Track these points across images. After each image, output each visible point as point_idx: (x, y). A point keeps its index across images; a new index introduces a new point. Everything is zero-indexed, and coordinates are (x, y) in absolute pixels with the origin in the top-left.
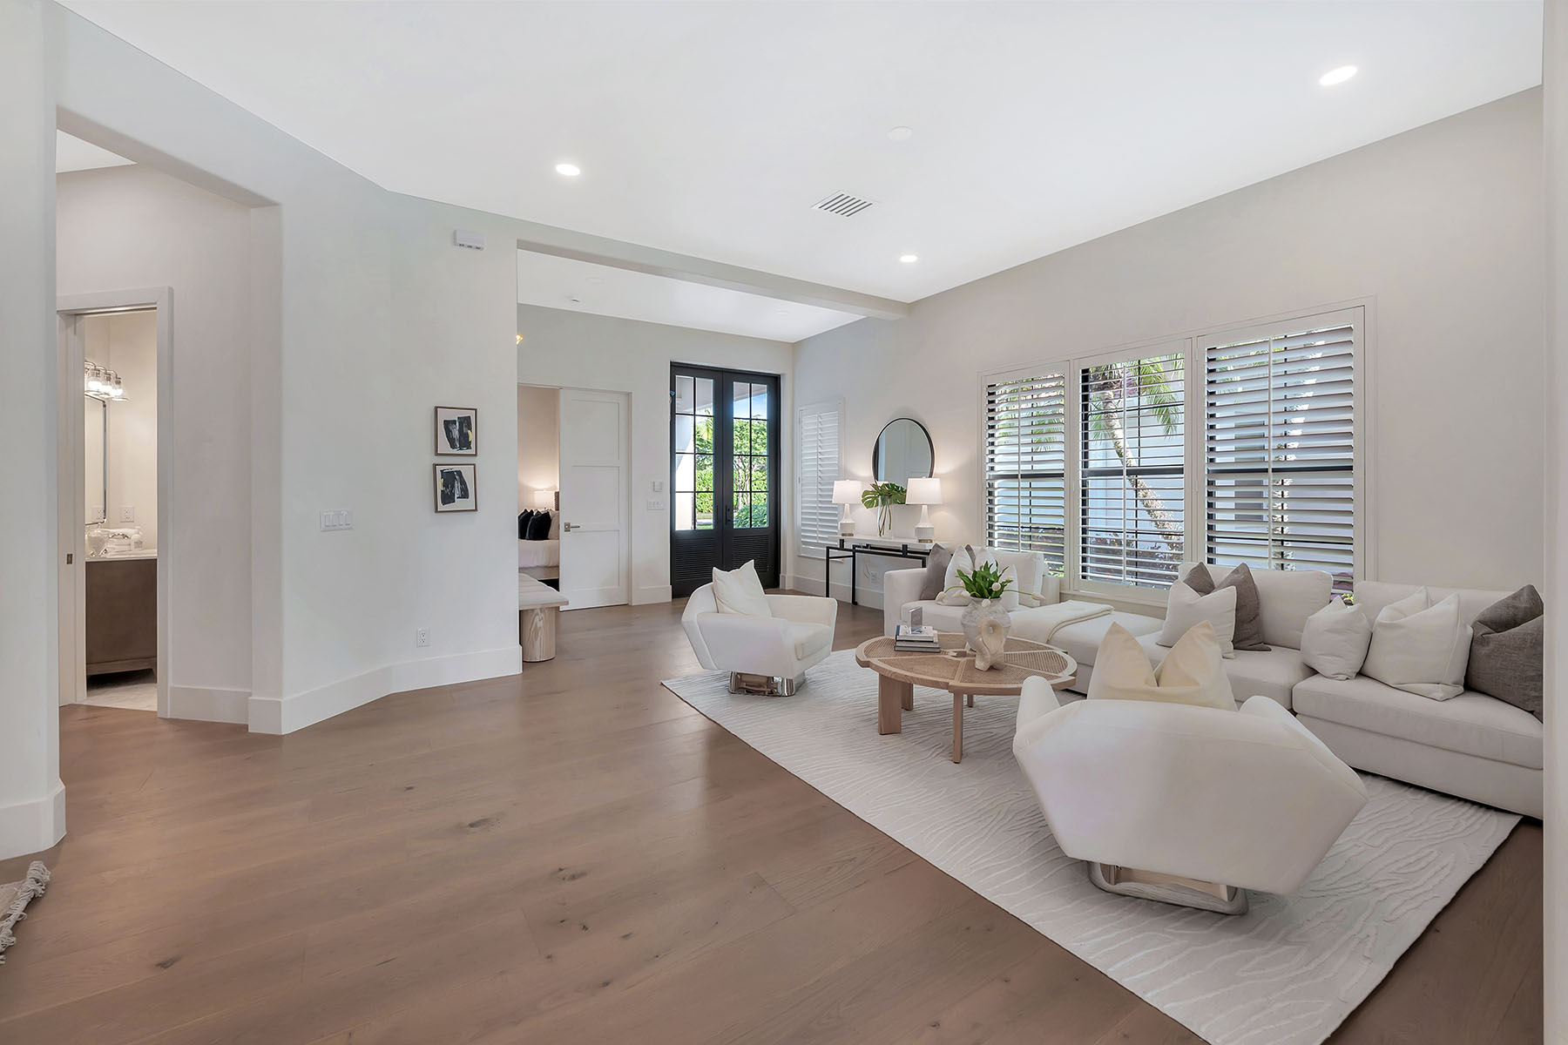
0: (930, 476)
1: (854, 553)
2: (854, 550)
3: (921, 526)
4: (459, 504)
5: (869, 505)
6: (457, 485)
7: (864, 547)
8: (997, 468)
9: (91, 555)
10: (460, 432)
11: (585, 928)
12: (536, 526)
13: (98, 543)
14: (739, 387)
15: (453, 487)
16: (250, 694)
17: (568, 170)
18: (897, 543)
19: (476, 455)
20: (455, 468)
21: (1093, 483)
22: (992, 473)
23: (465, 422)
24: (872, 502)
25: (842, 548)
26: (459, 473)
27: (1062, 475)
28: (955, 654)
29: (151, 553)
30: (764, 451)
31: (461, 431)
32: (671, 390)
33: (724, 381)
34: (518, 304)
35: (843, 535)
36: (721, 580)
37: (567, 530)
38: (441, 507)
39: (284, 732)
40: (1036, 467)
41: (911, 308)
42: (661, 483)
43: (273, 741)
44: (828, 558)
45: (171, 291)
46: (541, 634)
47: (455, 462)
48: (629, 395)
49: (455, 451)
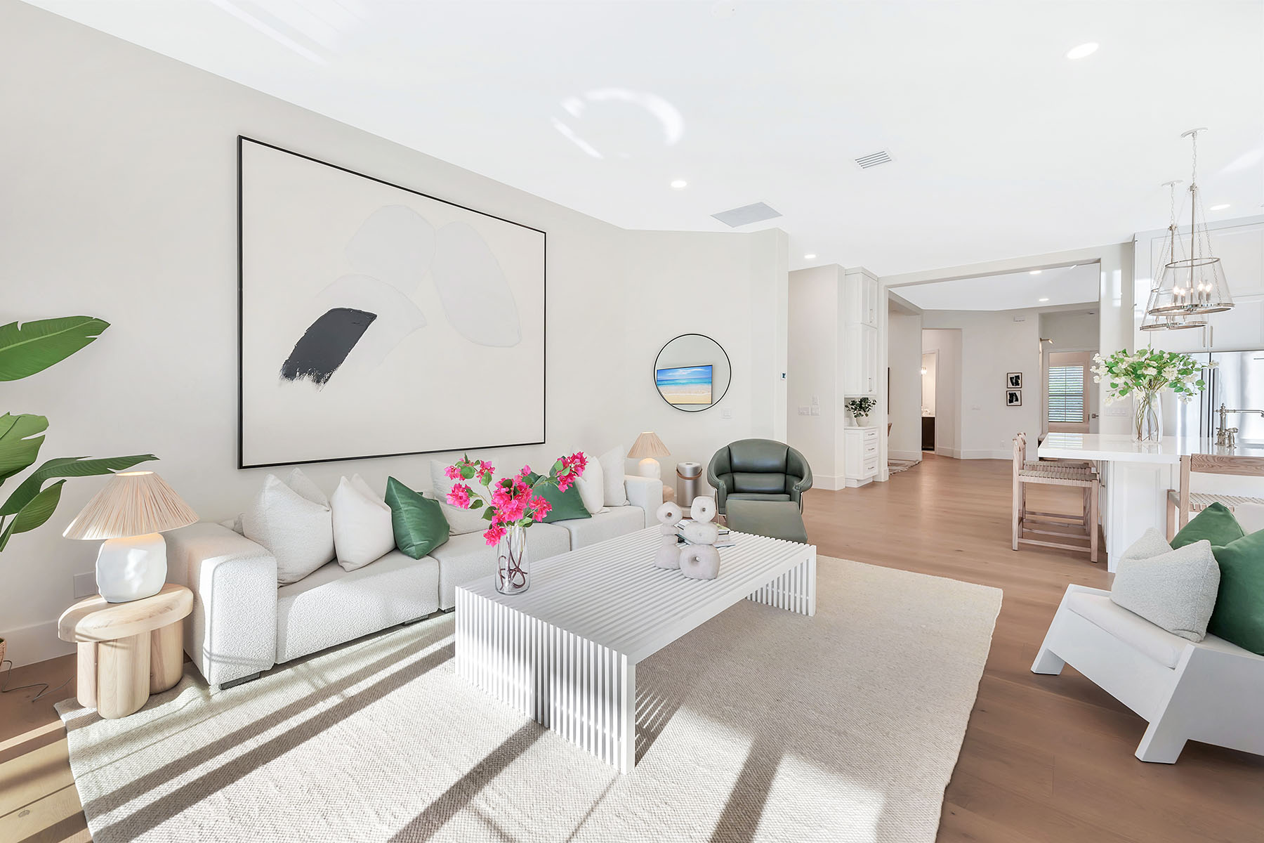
4: (1015, 403)
6: (1014, 397)
10: (1016, 381)
19: (1021, 387)
23: (1018, 377)
26: (1015, 393)
31: (1016, 380)
38: (1009, 404)
47: (1014, 390)
49: (1014, 387)
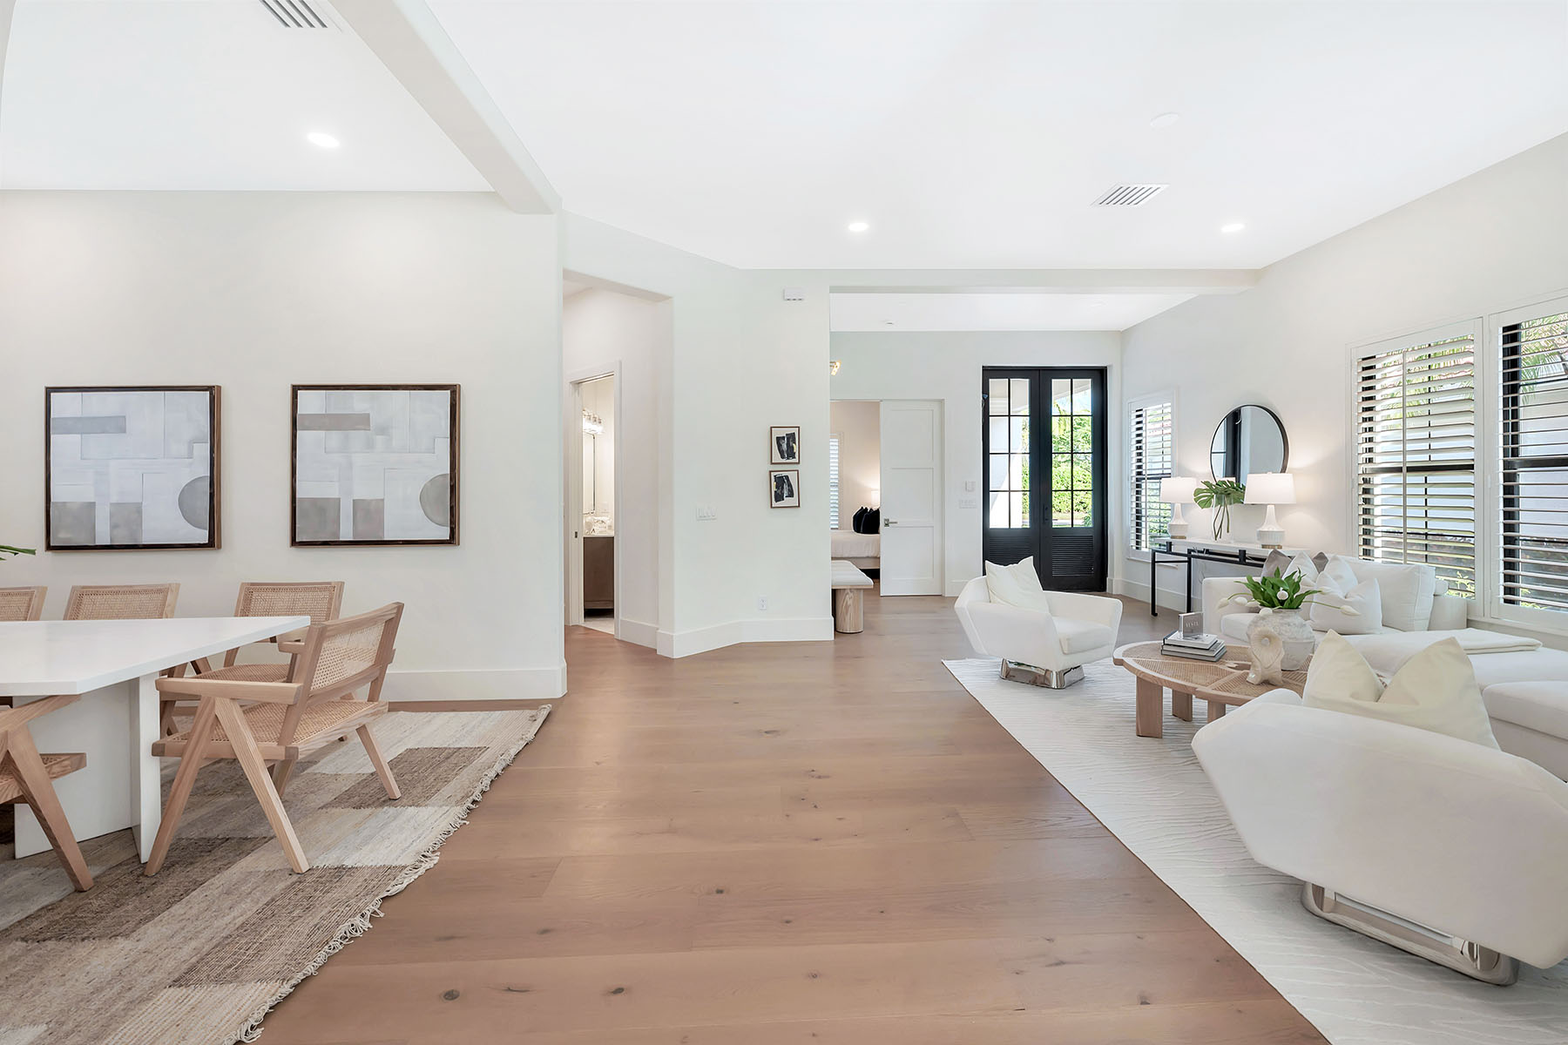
0: (1284, 470)
1: (1190, 559)
2: (1190, 555)
3: (1266, 530)
4: (787, 501)
5: (1205, 504)
6: (785, 486)
7: (1199, 552)
8: (1377, 459)
9: (585, 533)
10: (787, 446)
11: (815, 807)
12: (867, 522)
13: (589, 525)
14: (1059, 386)
15: (783, 488)
16: (658, 629)
17: (858, 227)
18: (1233, 547)
19: (799, 463)
20: (784, 474)
21: (1524, 477)
22: (1370, 466)
23: (791, 437)
24: (1206, 501)
25: (1169, 551)
26: (787, 477)
27: (1471, 467)
28: (1235, 666)
29: (611, 533)
30: (1088, 448)
31: (788, 444)
32: (983, 393)
33: (1041, 380)
34: (831, 333)
35: (1172, 537)
36: (994, 574)
37: (887, 525)
38: (774, 504)
39: (676, 656)
40: (1435, 457)
41: (1257, 276)
42: (972, 482)
43: (668, 661)
44: (1154, 562)
45: (621, 363)
46: (851, 610)
47: (785, 470)
48: (942, 401)
49: (784, 461)
